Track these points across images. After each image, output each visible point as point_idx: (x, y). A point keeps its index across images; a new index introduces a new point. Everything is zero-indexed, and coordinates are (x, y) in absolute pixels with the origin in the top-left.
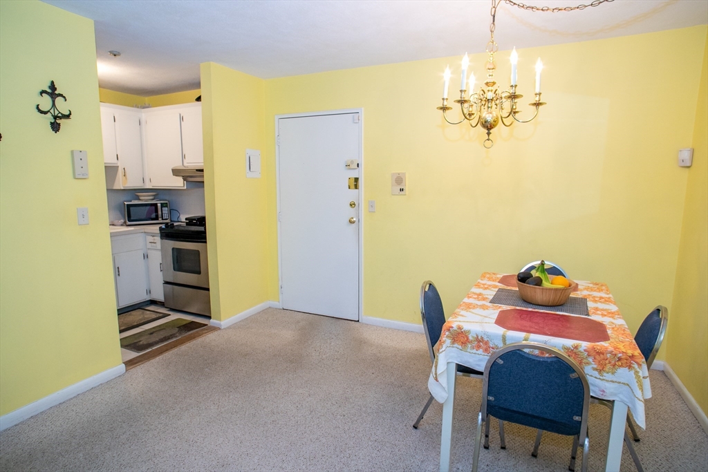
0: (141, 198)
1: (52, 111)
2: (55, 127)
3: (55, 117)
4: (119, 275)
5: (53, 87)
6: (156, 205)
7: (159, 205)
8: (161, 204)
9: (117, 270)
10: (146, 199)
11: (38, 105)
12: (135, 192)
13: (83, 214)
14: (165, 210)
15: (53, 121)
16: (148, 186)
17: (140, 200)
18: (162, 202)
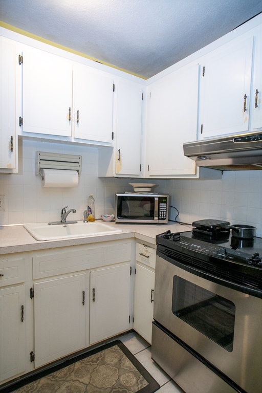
0: (136, 190)
4: (94, 300)
6: (151, 200)
7: (156, 199)
8: (159, 198)
9: (92, 291)
10: (141, 191)
12: (127, 182)
14: (162, 205)
16: (145, 175)
17: (134, 192)
18: (160, 196)
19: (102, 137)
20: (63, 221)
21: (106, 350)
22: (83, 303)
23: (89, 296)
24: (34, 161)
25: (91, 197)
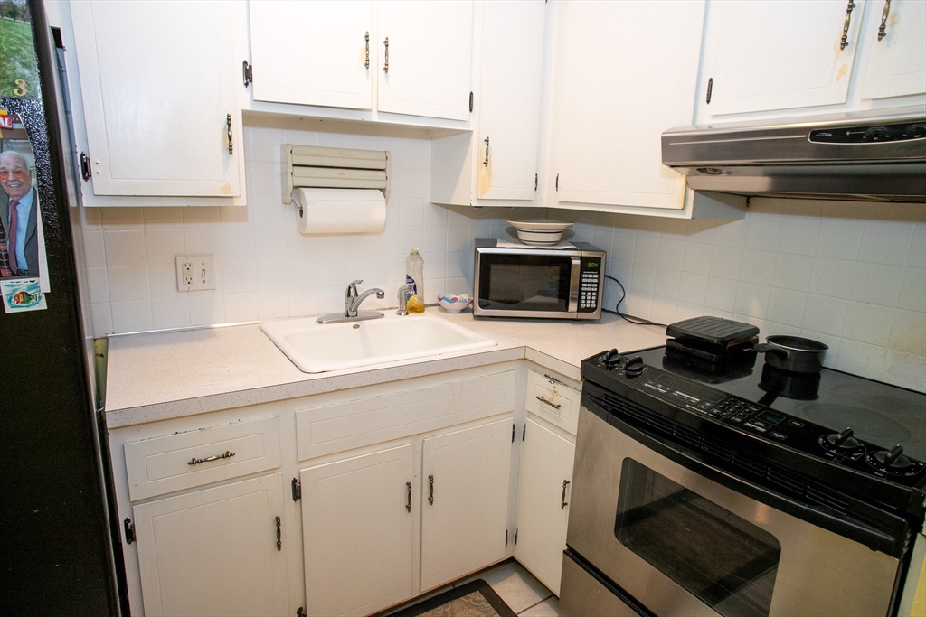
0: (523, 236)
4: (431, 500)
6: (566, 261)
7: (576, 262)
8: (582, 258)
9: (426, 480)
10: (536, 241)
14: (589, 277)
16: (547, 200)
17: (518, 241)
18: (584, 254)
19: (445, 107)
20: (352, 314)
21: (456, 601)
22: (409, 507)
23: (420, 494)
24: (278, 169)
25: (416, 254)
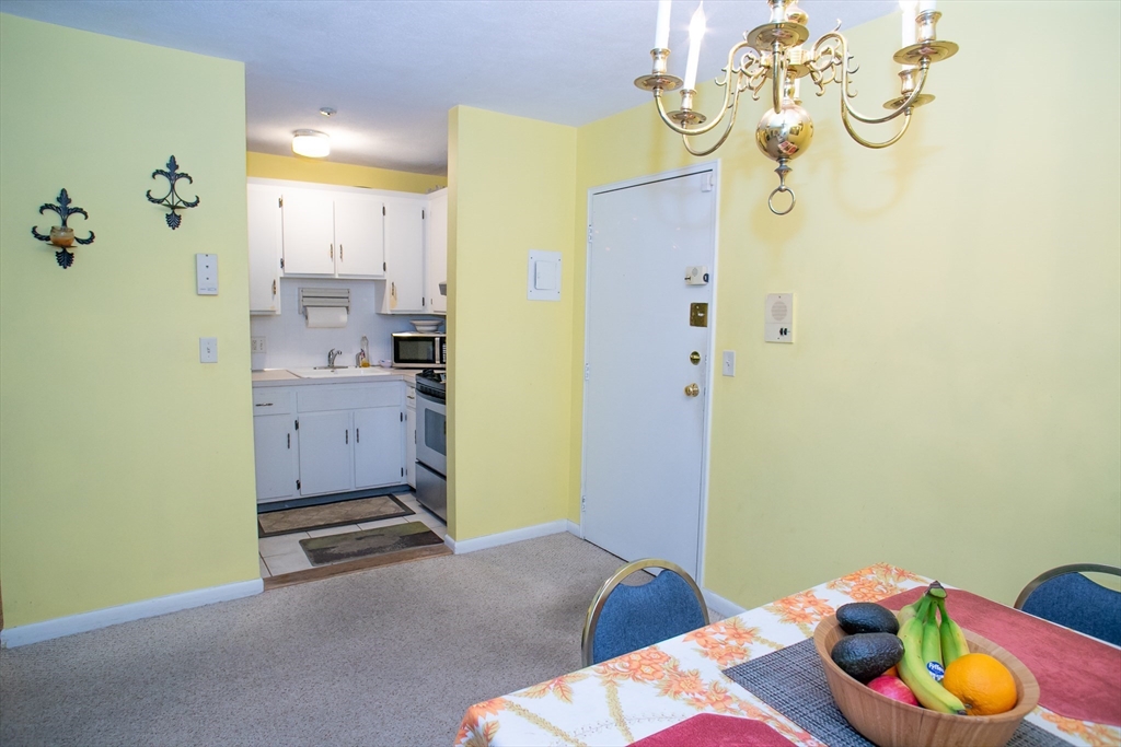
0: (418, 328)
1: (170, 199)
2: (174, 221)
3: (173, 207)
4: (358, 441)
5: (173, 164)
6: (433, 340)
7: (437, 339)
8: (441, 338)
9: (355, 431)
10: (424, 329)
11: (149, 191)
12: (411, 318)
13: (208, 349)
15: (170, 212)
16: (430, 311)
17: (416, 331)
18: (442, 335)
19: (372, 269)
20: (331, 366)
22: (347, 442)
23: (352, 436)
24: (297, 298)
25: (364, 338)
